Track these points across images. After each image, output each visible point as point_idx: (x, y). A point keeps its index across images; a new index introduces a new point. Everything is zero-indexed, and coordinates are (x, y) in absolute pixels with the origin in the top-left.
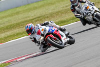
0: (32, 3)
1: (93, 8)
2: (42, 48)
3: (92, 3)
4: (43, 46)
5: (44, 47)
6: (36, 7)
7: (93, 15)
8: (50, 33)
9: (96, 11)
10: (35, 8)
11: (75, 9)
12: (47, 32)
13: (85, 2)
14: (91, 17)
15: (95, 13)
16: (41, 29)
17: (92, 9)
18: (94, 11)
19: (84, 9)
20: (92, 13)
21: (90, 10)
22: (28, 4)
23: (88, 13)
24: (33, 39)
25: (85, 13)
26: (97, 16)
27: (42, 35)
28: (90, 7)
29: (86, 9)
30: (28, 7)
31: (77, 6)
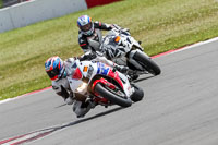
0: (23, 26)
1: (128, 40)
2: (78, 109)
3: (125, 30)
4: (80, 103)
5: (82, 107)
6: (31, 36)
7: (128, 55)
8: (101, 76)
9: (135, 47)
10: (29, 38)
11: (88, 43)
12: (94, 73)
13: (110, 29)
14: (124, 58)
15: (134, 52)
16: (81, 68)
17: (126, 43)
18: (131, 46)
19: (107, 42)
20: (127, 50)
21: (121, 44)
22: (15, 29)
23: (117, 52)
24: (60, 90)
25: (110, 51)
26: (137, 57)
27: (86, 79)
28: (123, 39)
29: (114, 41)
30: (13, 35)
31: (92, 35)
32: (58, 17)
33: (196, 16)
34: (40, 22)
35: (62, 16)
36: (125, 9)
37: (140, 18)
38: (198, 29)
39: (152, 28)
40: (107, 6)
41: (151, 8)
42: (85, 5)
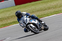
32: (7, 8)
33: (46, 9)
34: (2, 9)
35: (8, 8)
36: (26, 6)
37: (30, 9)
38: (46, 13)
39: (33, 12)
40: (21, 5)
41: (33, 6)
42: (15, 5)
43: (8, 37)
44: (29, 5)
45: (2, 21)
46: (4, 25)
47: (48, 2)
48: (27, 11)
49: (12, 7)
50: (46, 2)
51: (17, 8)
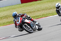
32: (12, 5)
33: (51, 8)
37: (35, 8)
38: (51, 12)
39: (39, 11)
40: (26, 3)
42: (21, 3)
43: (13, 35)
44: (35, 4)
45: (8, 19)
46: (9, 22)
47: (53, 1)
48: (33, 9)
49: (18, 5)
50: (51, 2)
51: (23, 6)
